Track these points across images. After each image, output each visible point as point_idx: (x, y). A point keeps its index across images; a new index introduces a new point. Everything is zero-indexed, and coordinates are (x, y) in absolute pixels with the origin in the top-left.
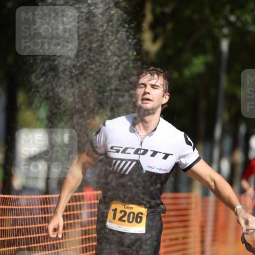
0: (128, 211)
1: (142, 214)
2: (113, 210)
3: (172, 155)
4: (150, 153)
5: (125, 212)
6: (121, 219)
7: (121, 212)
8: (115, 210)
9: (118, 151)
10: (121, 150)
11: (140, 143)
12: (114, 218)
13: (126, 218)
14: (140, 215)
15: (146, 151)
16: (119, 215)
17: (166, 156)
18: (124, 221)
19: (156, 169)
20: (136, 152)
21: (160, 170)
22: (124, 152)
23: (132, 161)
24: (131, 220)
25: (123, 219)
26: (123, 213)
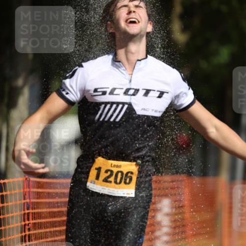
0: (115, 170)
1: (132, 173)
2: (96, 169)
3: (168, 93)
5: (112, 172)
6: (106, 180)
7: (106, 171)
8: (99, 169)
9: (104, 93)
11: (128, 81)
13: (112, 179)
14: (129, 175)
15: (137, 91)
16: (103, 175)
17: (161, 94)
18: (111, 182)
19: (150, 110)
20: (126, 92)
21: (156, 111)
22: (112, 93)
23: (123, 104)
24: (118, 181)
25: (110, 179)
26: (109, 173)
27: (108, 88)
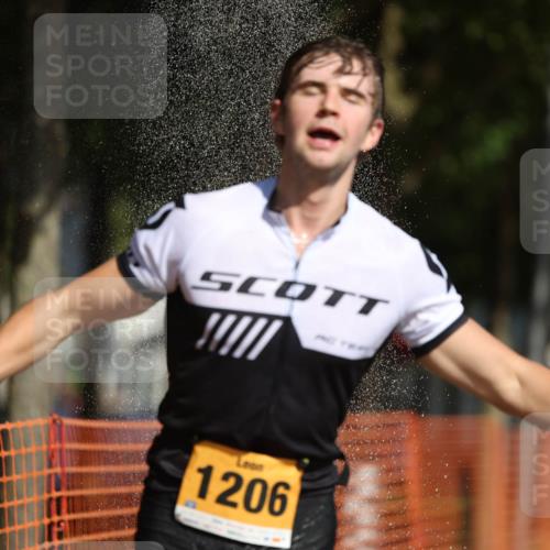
0: (248, 475)
1: (287, 486)
2: (200, 470)
3: (386, 302)
4: (321, 295)
5: (239, 480)
6: (223, 499)
7: (226, 477)
8: (207, 472)
9: (225, 287)
10: (237, 283)
12: (203, 494)
13: (238, 497)
14: (281, 490)
15: (309, 290)
16: (217, 486)
17: (370, 305)
18: (234, 505)
19: (338, 344)
20: (281, 292)
21: (351, 346)
22: (245, 288)
23: (271, 318)
24: (254, 503)
25: (232, 498)
26: (232, 482)
27: (237, 276)
